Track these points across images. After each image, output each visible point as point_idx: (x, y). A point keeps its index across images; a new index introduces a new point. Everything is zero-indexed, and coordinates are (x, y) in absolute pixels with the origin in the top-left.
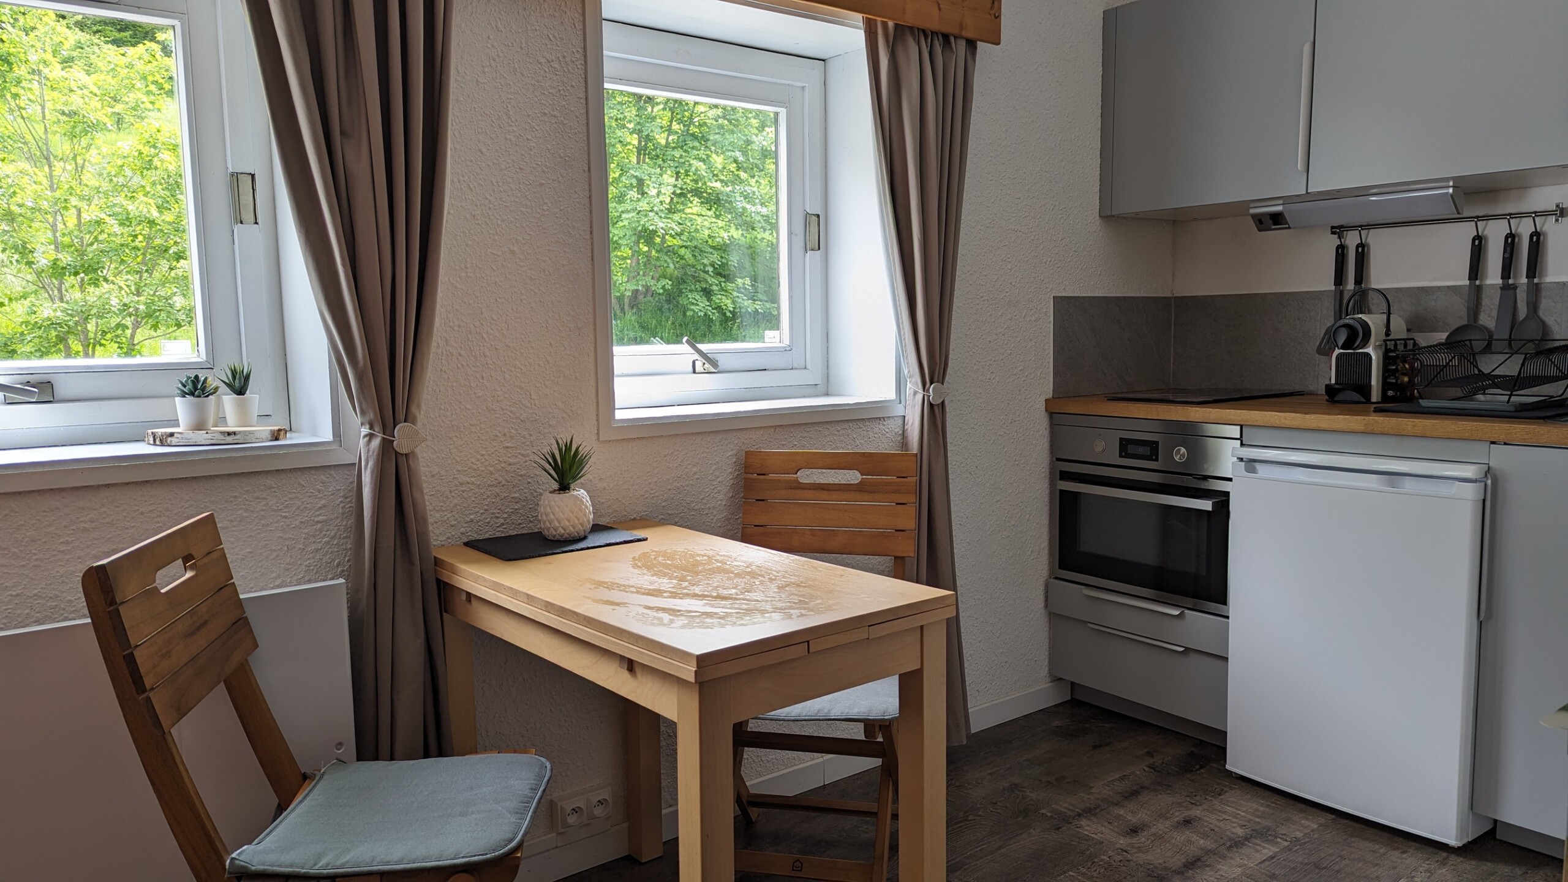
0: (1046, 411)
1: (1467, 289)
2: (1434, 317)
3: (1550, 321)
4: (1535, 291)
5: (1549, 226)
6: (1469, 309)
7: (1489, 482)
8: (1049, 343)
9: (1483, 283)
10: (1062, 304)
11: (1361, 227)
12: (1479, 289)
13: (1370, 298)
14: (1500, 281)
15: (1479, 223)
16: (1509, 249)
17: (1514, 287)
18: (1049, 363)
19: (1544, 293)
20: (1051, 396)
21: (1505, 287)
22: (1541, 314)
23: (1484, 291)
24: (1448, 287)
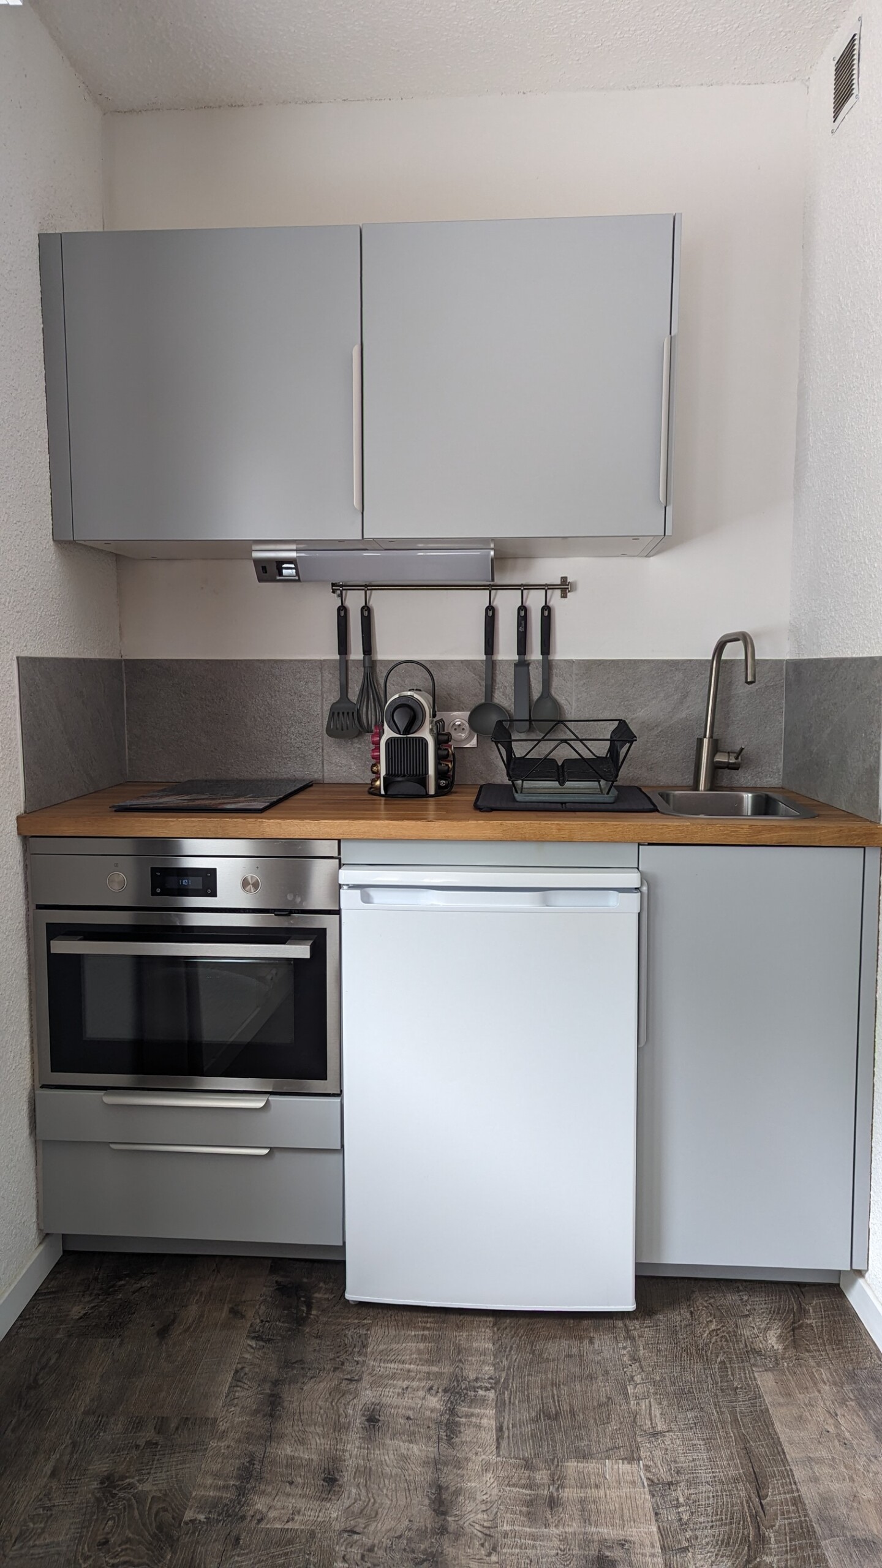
0: (19, 834)
1: (483, 664)
2: (449, 695)
3: (562, 700)
4: (547, 666)
5: (555, 598)
6: (483, 686)
8: (15, 730)
9: (498, 658)
10: (29, 667)
11: (368, 587)
13: (378, 671)
14: (516, 657)
15: (492, 593)
16: (522, 622)
17: (529, 665)
18: (17, 759)
19: (555, 671)
20: (23, 812)
21: (521, 664)
22: (554, 693)
23: (497, 666)
24: (462, 661)
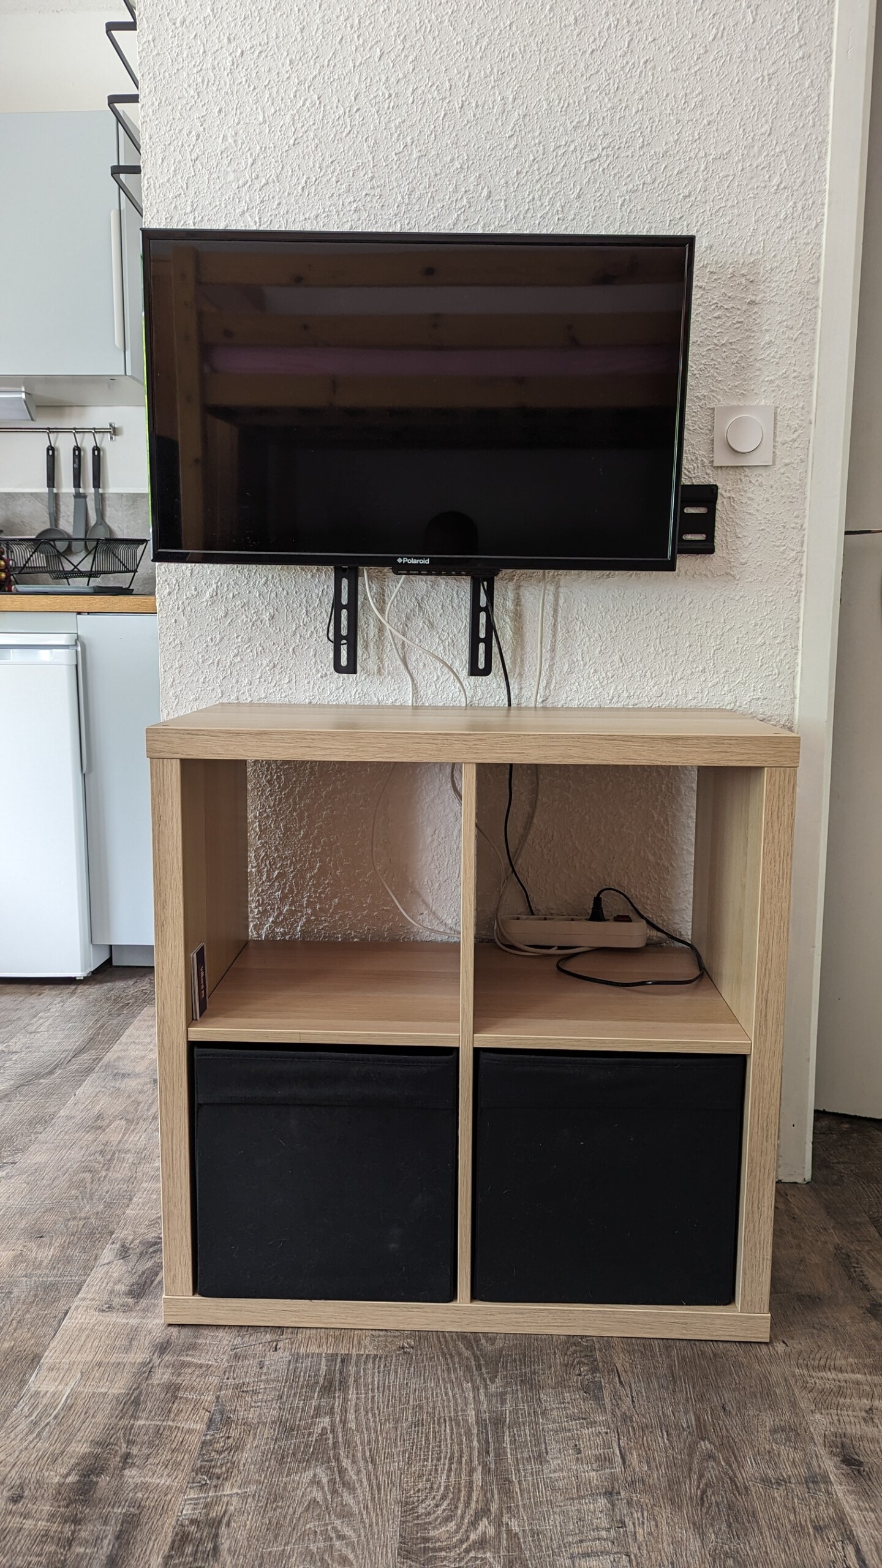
1: (47, 496)
2: (22, 522)
3: (113, 524)
4: (101, 499)
5: (105, 441)
6: (50, 514)
7: (79, 649)
9: (59, 492)
12: (56, 496)
14: (73, 491)
15: (51, 435)
16: (77, 460)
17: (84, 496)
19: (107, 502)
21: (78, 496)
22: (107, 520)
23: (61, 498)
